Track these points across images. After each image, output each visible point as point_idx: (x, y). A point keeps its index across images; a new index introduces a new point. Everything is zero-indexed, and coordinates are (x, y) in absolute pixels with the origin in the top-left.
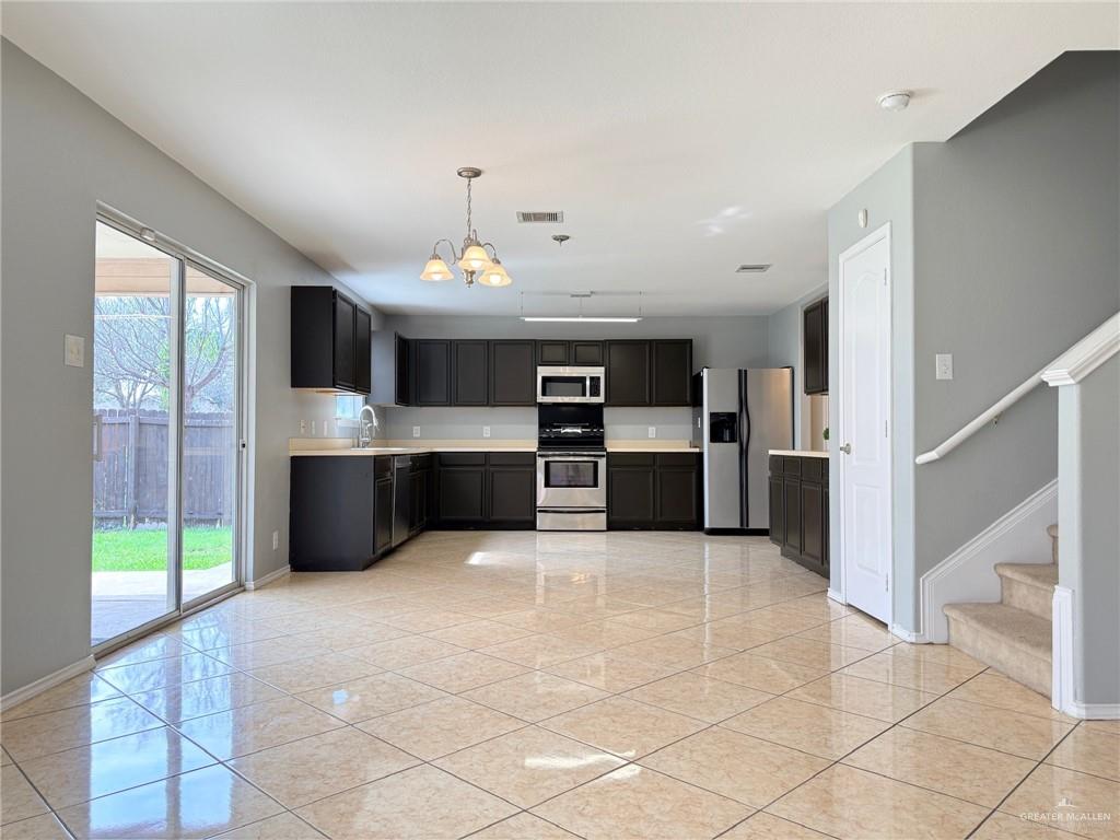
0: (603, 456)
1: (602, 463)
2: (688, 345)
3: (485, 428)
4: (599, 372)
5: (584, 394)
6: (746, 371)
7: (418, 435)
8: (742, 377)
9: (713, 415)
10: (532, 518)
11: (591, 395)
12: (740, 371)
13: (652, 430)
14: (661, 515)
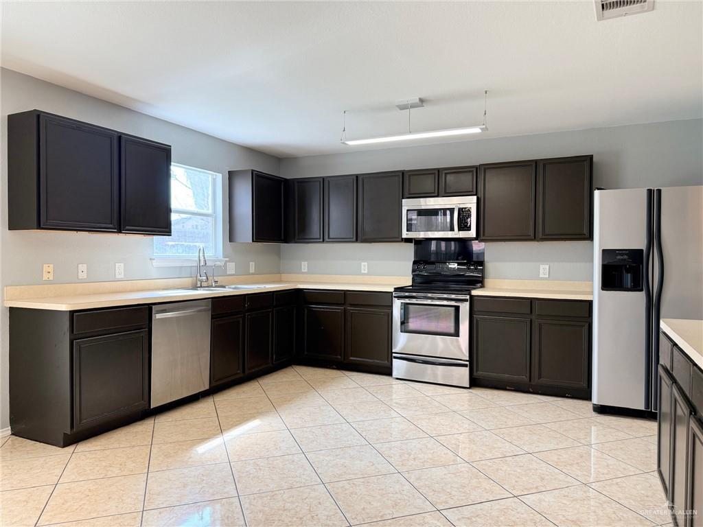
0: (466, 300)
1: (465, 308)
2: (587, 164)
3: (363, 264)
4: (470, 202)
5: (452, 229)
6: (659, 191)
7: (306, 270)
8: (654, 200)
9: (606, 253)
10: (388, 364)
11: (460, 229)
12: (650, 192)
13: (544, 269)
14: (540, 377)
